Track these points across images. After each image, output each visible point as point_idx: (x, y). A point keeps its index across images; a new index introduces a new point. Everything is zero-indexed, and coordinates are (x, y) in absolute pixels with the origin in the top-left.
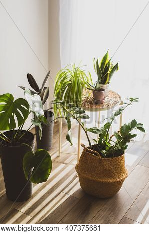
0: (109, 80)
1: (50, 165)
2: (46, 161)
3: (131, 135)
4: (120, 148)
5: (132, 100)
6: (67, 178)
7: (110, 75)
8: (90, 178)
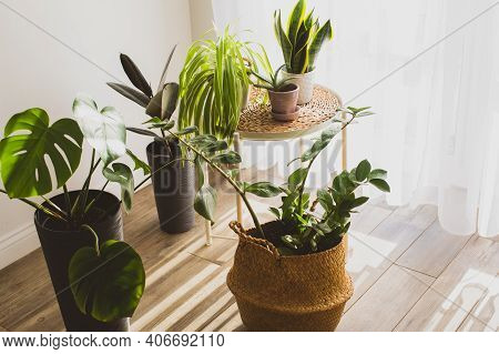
0: (311, 62)
1: (141, 276)
2: (128, 268)
3: (357, 197)
4: (329, 230)
5: (355, 112)
6: (217, 299)
7: (313, 51)
8: (256, 303)
